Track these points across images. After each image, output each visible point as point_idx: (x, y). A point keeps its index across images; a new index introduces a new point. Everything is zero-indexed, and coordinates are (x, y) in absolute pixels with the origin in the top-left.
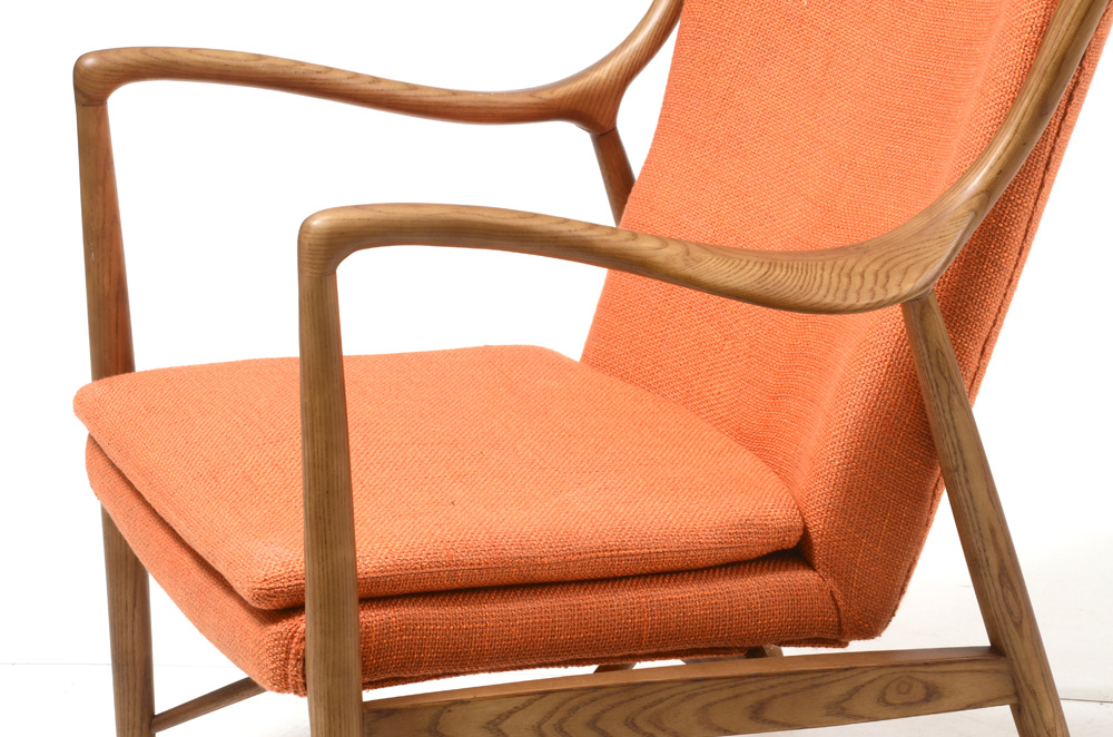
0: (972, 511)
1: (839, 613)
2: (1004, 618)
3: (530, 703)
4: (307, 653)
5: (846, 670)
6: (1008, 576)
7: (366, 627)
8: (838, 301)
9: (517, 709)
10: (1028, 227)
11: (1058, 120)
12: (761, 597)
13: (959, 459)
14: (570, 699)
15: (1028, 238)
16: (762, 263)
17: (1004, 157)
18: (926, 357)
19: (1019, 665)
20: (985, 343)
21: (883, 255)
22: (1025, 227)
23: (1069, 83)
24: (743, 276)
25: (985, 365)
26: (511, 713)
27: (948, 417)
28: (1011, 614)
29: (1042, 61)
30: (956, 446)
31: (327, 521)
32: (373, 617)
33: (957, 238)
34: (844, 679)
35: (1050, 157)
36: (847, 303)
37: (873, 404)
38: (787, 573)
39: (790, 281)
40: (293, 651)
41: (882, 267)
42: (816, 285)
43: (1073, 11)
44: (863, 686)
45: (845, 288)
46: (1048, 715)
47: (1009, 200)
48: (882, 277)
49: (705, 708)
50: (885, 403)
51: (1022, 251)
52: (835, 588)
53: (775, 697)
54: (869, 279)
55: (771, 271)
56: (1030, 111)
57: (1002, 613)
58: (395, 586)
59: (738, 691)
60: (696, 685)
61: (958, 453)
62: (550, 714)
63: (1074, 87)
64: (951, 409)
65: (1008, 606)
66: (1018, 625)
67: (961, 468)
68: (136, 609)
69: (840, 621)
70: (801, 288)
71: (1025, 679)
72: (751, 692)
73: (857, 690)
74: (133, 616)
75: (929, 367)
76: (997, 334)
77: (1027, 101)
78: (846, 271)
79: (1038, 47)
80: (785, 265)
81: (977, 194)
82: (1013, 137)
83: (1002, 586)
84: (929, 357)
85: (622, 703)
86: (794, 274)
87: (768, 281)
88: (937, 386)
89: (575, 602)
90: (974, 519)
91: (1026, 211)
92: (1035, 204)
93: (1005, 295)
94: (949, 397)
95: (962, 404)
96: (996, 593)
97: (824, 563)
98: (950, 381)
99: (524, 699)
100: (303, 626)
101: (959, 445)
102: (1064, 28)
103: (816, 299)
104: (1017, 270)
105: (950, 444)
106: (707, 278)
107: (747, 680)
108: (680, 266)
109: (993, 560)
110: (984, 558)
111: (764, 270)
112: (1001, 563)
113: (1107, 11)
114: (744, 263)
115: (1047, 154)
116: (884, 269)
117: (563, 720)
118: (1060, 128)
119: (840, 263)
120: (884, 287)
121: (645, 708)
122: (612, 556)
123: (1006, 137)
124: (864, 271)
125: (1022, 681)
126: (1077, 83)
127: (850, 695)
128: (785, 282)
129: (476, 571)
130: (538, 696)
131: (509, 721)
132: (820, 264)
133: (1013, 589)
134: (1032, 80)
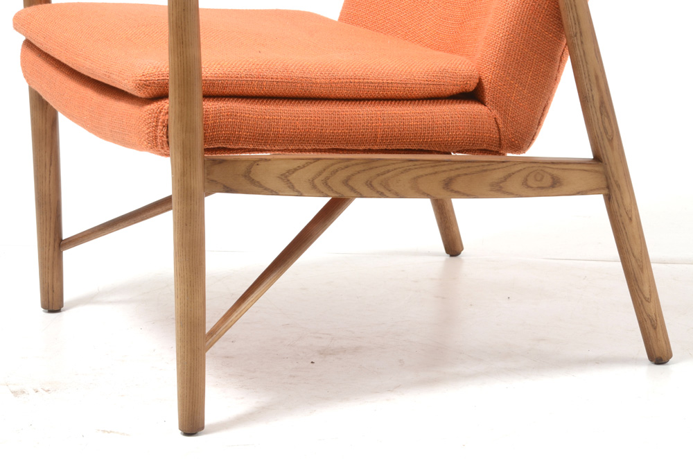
1: (499, 132)
2: (602, 136)
3: (308, 164)
4: (170, 121)
5: (503, 162)
6: (605, 107)
7: (206, 111)
9: (300, 168)
12: (451, 117)
13: (577, 27)
14: (333, 165)
19: (611, 167)
26: (295, 170)
28: (606, 133)
30: (576, 19)
31: (183, 29)
32: (211, 106)
34: (502, 168)
38: (468, 105)
40: (161, 120)
44: (513, 174)
46: (627, 201)
49: (416, 179)
52: (498, 116)
53: (459, 176)
57: (601, 133)
58: (225, 88)
59: (436, 169)
60: (410, 163)
61: (577, 23)
62: (320, 174)
65: (605, 128)
66: (610, 141)
67: (578, 35)
68: (52, 167)
69: (500, 139)
71: (613, 177)
72: (444, 171)
73: (510, 175)
74: (50, 171)
83: (602, 114)
85: (364, 170)
89: (336, 110)
90: (585, 69)
96: (598, 119)
97: (491, 101)
99: (304, 162)
100: (167, 105)
101: (578, 18)
105: (572, 18)
107: (442, 163)
109: (597, 98)
110: (591, 95)
112: (601, 97)
117: (328, 178)
121: (378, 175)
122: (359, 82)
125: (612, 178)
127: (505, 179)
129: (275, 83)
130: (312, 161)
131: (294, 175)
133: (608, 117)
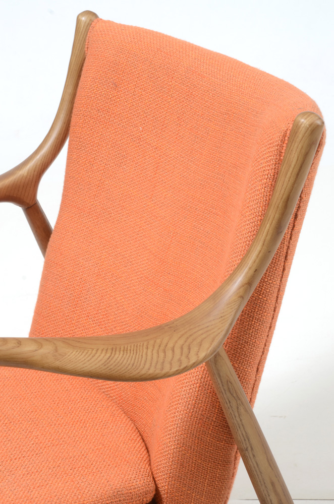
0: (259, 473)
8: (158, 371)
10: (278, 294)
11: (290, 230)
13: (247, 442)
15: (279, 301)
16: (107, 350)
17: (257, 261)
18: (221, 385)
20: (258, 365)
21: (186, 333)
22: (276, 295)
23: (294, 210)
24: (95, 360)
25: (260, 377)
27: (238, 420)
29: (275, 200)
30: (245, 436)
33: (232, 316)
35: (287, 253)
36: (164, 372)
37: (192, 411)
39: (125, 361)
41: (186, 342)
42: (143, 362)
43: (291, 169)
45: (161, 361)
47: (264, 281)
48: (185, 350)
50: (199, 409)
51: (276, 310)
54: (177, 351)
55: (113, 355)
56: (271, 232)
61: (247, 440)
63: (298, 210)
64: (239, 415)
67: (249, 449)
70: (133, 365)
75: (223, 391)
76: (265, 358)
77: (268, 225)
78: (162, 347)
79: (273, 187)
80: (122, 349)
81: (243, 286)
82: (262, 249)
84: (223, 385)
86: (128, 355)
87: (111, 363)
88: (230, 402)
90: (260, 478)
91: (276, 286)
92: (281, 281)
93: (268, 336)
94: (238, 408)
95: (246, 411)
98: (238, 398)
102: (287, 179)
103: (143, 372)
104: (274, 320)
105: (241, 435)
106: (70, 366)
108: (51, 361)
111: (108, 355)
113: (313, 164)
114: (94, 352)
115: (285, 251)
116: (187, 344)
118: (291, 235)
119: (158, 341)
120: (187, 357)
123: (257, 249)
124: (174, 347)
126: (299, 207)
128: (122, 361)
132: (145, 344)
134: (270, 212)
